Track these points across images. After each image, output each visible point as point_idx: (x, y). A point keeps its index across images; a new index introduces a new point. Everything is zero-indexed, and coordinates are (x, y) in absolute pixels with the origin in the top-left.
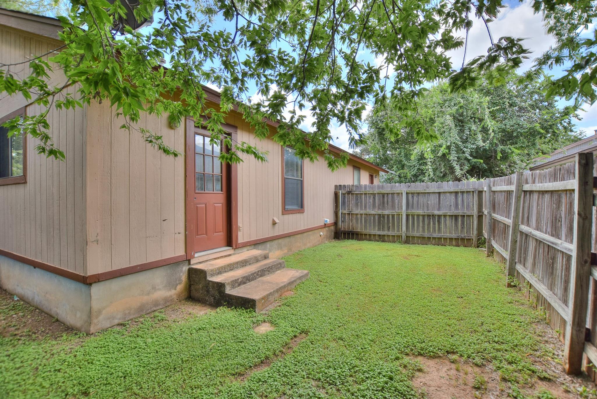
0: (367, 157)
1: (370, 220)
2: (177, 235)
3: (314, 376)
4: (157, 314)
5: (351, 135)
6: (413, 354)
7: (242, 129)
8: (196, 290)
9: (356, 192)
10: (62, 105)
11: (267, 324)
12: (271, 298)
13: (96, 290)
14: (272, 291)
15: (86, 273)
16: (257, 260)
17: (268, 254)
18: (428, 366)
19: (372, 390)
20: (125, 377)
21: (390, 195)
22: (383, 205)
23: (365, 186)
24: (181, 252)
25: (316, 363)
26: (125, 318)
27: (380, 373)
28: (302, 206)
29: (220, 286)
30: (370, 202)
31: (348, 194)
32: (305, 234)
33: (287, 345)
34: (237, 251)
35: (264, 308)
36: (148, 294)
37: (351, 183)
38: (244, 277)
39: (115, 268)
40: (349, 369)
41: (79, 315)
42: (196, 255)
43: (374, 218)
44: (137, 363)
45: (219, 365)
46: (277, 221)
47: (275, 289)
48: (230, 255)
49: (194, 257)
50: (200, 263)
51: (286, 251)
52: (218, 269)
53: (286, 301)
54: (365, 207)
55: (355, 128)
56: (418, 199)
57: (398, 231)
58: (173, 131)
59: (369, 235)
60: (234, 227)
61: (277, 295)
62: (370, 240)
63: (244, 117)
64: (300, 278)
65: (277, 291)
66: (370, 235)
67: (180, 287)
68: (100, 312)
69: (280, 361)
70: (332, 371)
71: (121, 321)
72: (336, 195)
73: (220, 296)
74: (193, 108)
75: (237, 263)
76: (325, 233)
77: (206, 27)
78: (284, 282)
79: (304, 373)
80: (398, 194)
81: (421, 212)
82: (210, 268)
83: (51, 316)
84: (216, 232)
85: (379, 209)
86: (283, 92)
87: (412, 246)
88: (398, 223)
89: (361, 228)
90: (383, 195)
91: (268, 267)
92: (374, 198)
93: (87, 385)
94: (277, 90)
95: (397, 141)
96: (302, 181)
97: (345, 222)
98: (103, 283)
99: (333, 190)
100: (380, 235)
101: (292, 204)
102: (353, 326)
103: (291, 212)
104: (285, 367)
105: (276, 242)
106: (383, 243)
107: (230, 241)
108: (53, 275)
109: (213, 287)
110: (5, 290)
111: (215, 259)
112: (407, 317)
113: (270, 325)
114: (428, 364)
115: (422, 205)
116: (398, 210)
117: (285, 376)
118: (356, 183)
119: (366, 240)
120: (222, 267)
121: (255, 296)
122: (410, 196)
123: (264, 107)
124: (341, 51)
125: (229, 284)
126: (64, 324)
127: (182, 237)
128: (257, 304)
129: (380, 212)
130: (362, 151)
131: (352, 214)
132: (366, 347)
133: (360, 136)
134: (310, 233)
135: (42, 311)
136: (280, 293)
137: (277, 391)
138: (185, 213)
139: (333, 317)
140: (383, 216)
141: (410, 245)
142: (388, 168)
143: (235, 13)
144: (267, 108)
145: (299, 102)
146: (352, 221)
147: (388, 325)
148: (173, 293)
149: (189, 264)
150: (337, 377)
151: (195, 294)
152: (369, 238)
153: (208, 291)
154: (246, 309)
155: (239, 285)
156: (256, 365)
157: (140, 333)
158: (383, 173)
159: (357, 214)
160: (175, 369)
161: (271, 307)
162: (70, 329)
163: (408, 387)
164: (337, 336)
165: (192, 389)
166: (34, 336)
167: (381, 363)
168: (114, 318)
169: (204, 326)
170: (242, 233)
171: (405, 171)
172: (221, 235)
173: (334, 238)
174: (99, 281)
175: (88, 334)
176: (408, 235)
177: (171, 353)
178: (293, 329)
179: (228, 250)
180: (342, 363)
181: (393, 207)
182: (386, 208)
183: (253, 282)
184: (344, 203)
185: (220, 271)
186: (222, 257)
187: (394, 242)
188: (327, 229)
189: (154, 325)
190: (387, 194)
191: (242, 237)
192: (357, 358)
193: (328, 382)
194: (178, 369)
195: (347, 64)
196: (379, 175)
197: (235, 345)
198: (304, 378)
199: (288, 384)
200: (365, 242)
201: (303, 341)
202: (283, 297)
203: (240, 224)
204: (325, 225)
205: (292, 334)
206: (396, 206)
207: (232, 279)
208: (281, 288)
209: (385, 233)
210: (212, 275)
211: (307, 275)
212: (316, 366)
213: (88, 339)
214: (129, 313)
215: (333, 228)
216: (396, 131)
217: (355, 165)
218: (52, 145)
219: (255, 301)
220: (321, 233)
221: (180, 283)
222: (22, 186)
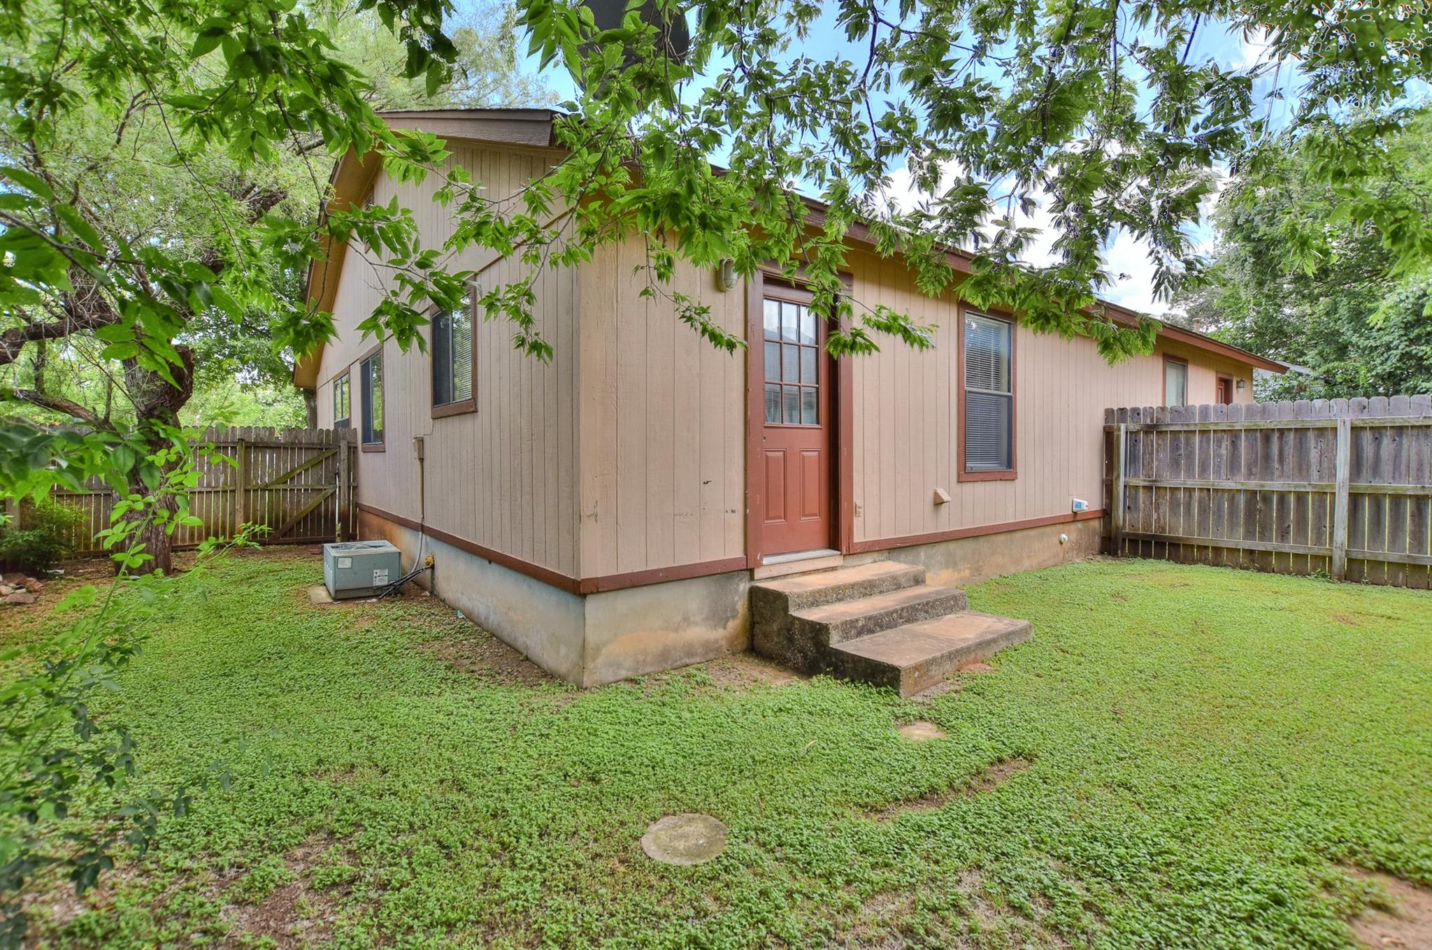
0: (1212, 329)
1: (1220, 508)
2: (730, 514)
3: (1053, 848)
4: (692, 671)
5: (1161, 265)
6: (1359, 865)
7: (864, 279)
8: (766, 636)
9: (1172, 428)
10: (560, 261)
11: (929, 725)
12: (935, 671)
13: (594, 606)
14: (938, 654)
15: (578, 573)
16: (896, 584)
17: (924, 572)
18: (1415, 906)
19: (1219, 913)
20: (653, 768)
21: (1291, 437)
22: (1264, 463)
23: (1205, 410)
24: (735, 551)
25: (1058, 825)
26: (637, 669)
27: (1242, 882)
28: (1010, 462)
29: (818, 631)
30: (1220, 456)
31: (1146, 433)
32: (1018, 535)
33: (979, 773)
34: (851, 561)
35: (918, 691)
36: (676, 630)
37: (1156, 403)
38: (870, 618)
39: (623, 570)
40: (1151, 855)
41: (563, 650)
42: (766, 561)
43: (1232, 501)
44: (670, 748)
45: (828, 782)
46: (945, 497)
47: (945, 652)
48: (833, 569)
49: (760, 565)
50: (773, 578)
51: (967, 573)
52: (813, 593)
53: (972, 684)
54: (1204, 469)
55: (1174, 245)
56: (1400, 445)
57: (1319, 540)
58: (721, 296)
59: (1215, 549)
60: (844, 505)
61: (948, 667)
62: (1216, 564)
63: (879, 249)
64: (1008, 636)
65: (951, 656)
66: (1217, 550)
67: (734, 625)
68: (598, 649)
69: (967, 803)
70: (1100, 849)
71: (631, 675)
72: (1109, 437)
73: (818, 651)
74: (778, 242)
75: (853, 586)
76: (1074, 537)
77: (802, 65)
78: (968, 640)
79: (1027, 838)
80: (1321, 431)
81: (1409, 486)
82: (796, 590)
83: (517, 651)
84: (805, 515)
85: (1250, 473)
86: (979, 179)
87: (1369, 588)
88: (1320, 517)
89: (1189, 529)
90: (1267, 435)
91: (924, 601)
92: (1234, 444)
93: (594, 768)
94: (963, 177)
95: (1324, 272)
96: (1010, 398)
97: (1137, 508)
98: (603, 595)
99: (1099, 422)
100: (1251, 552)
101: (984, 457)
102: (1160, 763)
103: (981, 476)
104: (981, 815)
105: (942, 548)
106: (1264, 576)
107: (834, 537)
108: (520, 578)
109: (803, 632)
110: (443, 601)
111: (804, 573)
112: (1342, 771)
113: (935, 727)
114: (1414, 899)
115: (1413, 465)
116: (1321, 478)
117: (979, 833)
118: (1172, 402)
119: (1205, 562)
120: (819, 591)
121: (900, 660)
122: (1367, 437)
123: (929, 218)
124: (1134, 46)
125: (836, 627)
126: (539, 667)
127: (738, 519)
128: (904, 677)
129: (1253, 484)
130: (1193, 314)
131: (1158, 488)
132: (1201, 815)
133: (1189, 265)
134: (1032, 533)
135: (501, 641)
136: (956, 662)
137: (961, 857)
138: (745, 470)
139: (1102, 736)
140: (1266, 497)
141: (1363, 586)
142: (1286, 359)
143: (871, 20)
144: (937, 222)
145: (1021, 197)
146: (1157, 509)
147: (1273, 778)
148: (719, 634)
149: (752, 578)
150: (1114, 862)
151: (760, 642)
152: (1215, 556)
153: (791, 640)
154: (877, 685)
155: (859, 634)
156: (908, 800)
157: (667, 699)
158: (1268, 374)
159: (1174, 490)
160: (741, 772)
161: (935, 692)
162: (549, 675)
163: (1336, 933)
164: (1114, 777)
165: (779, 814)
166: (499, 678)
167: (1247, 859)
168: (619, 666)
169: (789, 706)
170: (861, 519)
171: (1349, 364)
172: (815, 522)
173: (1101, 552)
174: (598, 592)
175: (581, 688)
176: (1354, 556)
177: (730, 743)
178: (994, 743)
179: (831, 558)
180: (1130, 837)
181: (1302, 467)
182: (1277, 473)
183: (889, 631)
184: (1132, 458)
185: (818, 598)
186: (817, 571)
187: (1302, 573)
188: (1080, 525)
189: (691, 691)
190: (1281, 431)
191: (862, 529)
192: (1173, 836)
193: (1089, 868)
194: (748, 774)
195: (1152, 80)
196: (1251, 379)
197: (857, 751)
198: (1026, 847)
199: (988, 851)
200: (1199, 566)
201: (1019, 772)
202: (965, 672)
203: (857, 500)
204: (1075, 517)
205: (993, 755)
206: (1314, 468)
207: (844, 619)
208: (959, 652)
209: (1273, 545)
210: (799, 606)
211: (1025, 631)
212: (1056, 830)
213: (580, 696)
214: (644, 661)
215: (1096, 525)
216: (1319, 242)
217: (1171, 352)
218: (537, 334)
219: (899, 671)
220: (1064, 536)
221: (734, 617)
222: (469, 418)
